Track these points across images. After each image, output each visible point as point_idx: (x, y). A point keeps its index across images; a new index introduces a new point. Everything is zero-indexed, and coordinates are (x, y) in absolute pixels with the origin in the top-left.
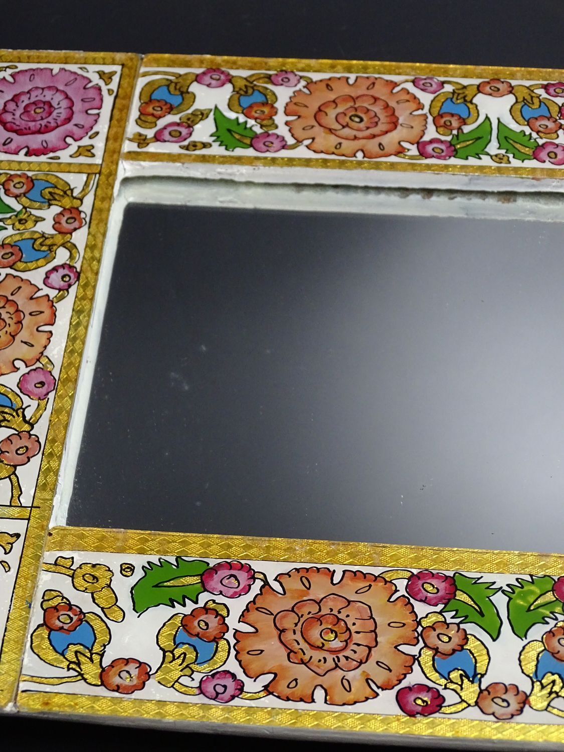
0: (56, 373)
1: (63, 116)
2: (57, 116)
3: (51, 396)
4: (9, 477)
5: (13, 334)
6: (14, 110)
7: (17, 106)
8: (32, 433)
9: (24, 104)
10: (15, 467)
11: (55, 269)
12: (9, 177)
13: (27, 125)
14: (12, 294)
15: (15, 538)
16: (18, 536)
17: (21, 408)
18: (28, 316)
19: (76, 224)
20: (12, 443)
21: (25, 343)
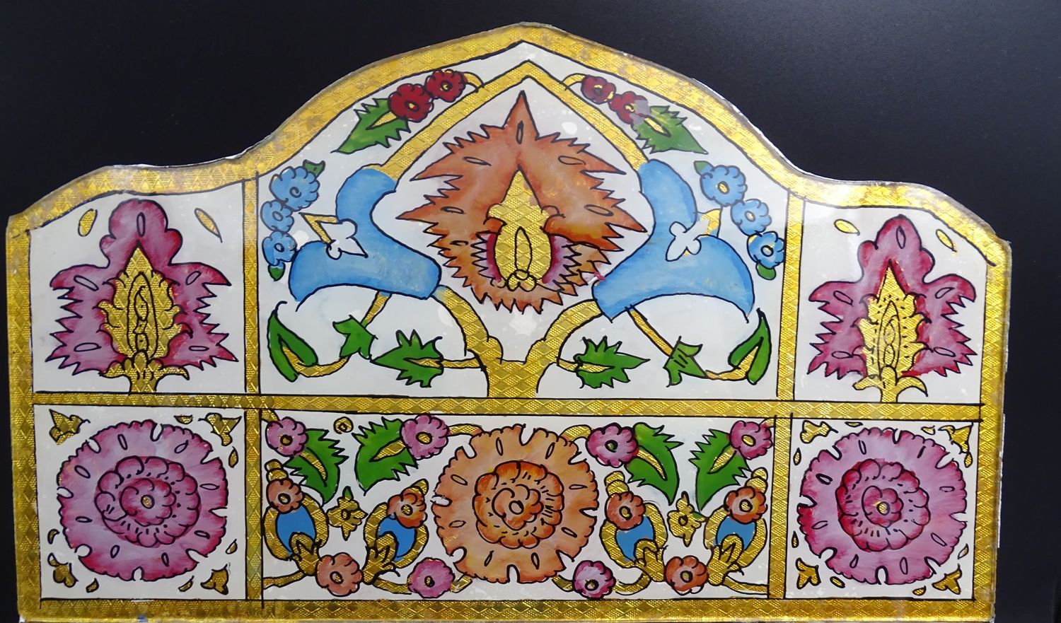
0: (448, 596)
1: (873, 540)
2: (872, 532)
3: (415, 596)
4: (300, 570)
5: (502, 540)
6: (884, 477)
7: (891, 480)
8: (362, 584)
9: (896, 488)
10: (315, 574)
11: (606, 570)
12: (761, 493)
13: (856, 497)
14: (563, 529)
15: (221, 590)
16: (225, 592)
17: (395, 567)
18: (530, 552)
19: (679, 583)
20: (345, 566)
21: (490, 556)
